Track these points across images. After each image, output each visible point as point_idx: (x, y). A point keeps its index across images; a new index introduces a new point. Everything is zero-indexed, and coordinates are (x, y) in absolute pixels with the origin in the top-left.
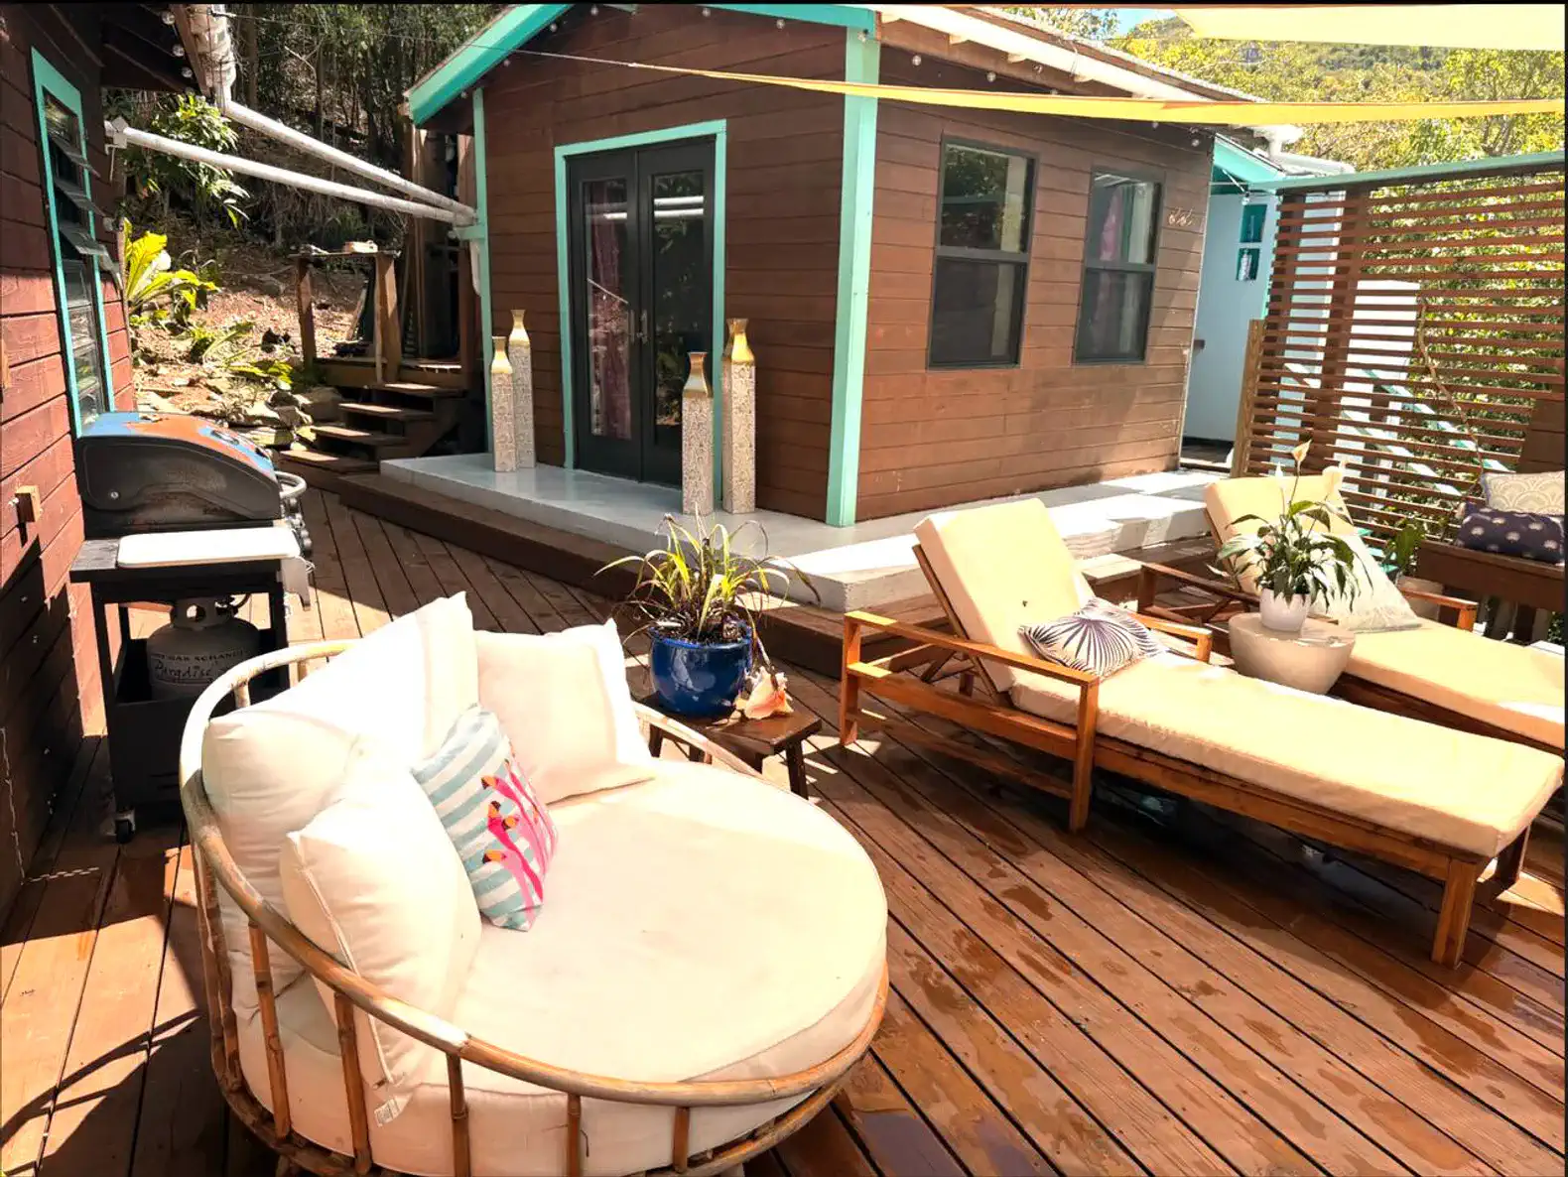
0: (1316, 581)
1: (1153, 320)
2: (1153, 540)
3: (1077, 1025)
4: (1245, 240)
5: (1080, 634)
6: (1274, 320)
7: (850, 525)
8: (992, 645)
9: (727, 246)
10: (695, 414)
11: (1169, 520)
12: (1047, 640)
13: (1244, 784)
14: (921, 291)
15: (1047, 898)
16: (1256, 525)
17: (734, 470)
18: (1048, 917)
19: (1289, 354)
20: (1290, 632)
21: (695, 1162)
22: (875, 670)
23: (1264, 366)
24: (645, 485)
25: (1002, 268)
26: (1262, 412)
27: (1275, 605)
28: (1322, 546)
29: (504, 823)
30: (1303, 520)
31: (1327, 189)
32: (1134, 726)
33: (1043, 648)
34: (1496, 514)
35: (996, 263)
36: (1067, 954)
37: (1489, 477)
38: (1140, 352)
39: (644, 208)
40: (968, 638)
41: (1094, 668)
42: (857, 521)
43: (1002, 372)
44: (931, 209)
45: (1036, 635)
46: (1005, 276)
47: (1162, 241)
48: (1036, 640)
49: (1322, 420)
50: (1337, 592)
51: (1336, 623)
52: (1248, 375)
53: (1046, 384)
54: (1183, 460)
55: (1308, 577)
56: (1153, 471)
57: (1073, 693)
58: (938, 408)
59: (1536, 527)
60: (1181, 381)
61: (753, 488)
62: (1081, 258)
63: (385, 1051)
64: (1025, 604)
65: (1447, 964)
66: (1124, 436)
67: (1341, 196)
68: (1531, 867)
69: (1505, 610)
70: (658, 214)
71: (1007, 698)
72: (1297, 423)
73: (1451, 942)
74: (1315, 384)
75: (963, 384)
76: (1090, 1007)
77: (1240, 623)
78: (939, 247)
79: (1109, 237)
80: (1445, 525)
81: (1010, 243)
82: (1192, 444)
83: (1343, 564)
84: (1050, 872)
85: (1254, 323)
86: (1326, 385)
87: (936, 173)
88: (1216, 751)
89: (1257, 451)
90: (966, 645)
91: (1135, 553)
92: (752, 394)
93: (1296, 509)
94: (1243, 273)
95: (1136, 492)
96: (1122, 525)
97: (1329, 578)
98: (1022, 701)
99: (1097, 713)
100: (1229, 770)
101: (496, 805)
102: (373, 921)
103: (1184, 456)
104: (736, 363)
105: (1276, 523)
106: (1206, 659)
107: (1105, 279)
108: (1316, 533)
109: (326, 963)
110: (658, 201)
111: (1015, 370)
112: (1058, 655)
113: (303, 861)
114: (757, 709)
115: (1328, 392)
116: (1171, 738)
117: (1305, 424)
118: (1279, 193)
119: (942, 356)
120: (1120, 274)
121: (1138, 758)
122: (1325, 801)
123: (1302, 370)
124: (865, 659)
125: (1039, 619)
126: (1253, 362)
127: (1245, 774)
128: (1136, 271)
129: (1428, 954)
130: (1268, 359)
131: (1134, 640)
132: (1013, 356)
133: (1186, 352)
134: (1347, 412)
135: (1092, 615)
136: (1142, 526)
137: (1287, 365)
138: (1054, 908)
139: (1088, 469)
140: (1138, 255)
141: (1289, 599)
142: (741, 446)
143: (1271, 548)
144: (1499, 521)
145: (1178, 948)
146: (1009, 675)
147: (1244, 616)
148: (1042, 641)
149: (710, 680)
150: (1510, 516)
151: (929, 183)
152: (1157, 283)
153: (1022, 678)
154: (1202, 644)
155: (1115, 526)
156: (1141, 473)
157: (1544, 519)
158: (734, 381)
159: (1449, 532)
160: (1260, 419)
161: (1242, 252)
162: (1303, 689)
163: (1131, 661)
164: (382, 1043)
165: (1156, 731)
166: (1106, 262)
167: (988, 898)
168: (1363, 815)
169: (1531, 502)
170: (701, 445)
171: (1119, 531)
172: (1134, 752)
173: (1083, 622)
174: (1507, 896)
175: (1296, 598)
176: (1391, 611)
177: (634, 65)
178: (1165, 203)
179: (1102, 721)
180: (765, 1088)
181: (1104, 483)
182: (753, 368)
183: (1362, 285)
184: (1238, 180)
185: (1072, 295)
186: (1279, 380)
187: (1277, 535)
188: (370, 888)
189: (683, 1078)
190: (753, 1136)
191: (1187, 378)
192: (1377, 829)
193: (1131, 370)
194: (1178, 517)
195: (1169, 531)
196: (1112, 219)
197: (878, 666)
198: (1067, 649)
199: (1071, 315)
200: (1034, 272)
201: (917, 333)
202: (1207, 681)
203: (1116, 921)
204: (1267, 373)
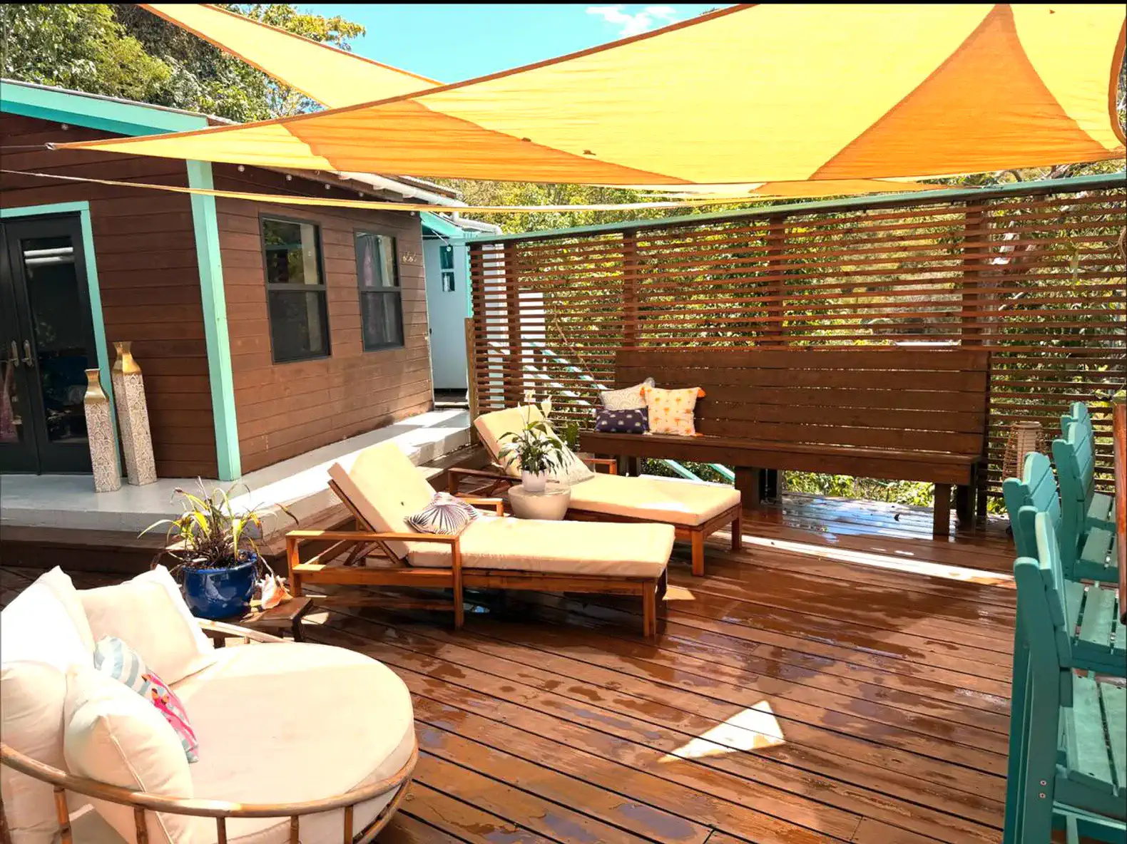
0: (548, 461)
1: (405, 320)
2: (438, 456)
3: (501, 722)
4: (444, 267)
5: (439, 514)
6: (478, 317)
7: (238, 479)
8: (391, 531)
9: (102, 290)
10: (97, 418)
11: (443, 442)
12: (421, 522)
13: (544, 574)
14: (261, 314)
15: (460, 667)
16: (512, 437)
17: (136, 453)
18: (463, 676)
19: (489, 336)
20: (539, 491)
21: (356, 840)
22: (312, 566)
23: (477, 344)
24: (43, 476)
25: (308, 295)
26: (480, 371)
27: (530, 478)
28: (546, 443)
29: (162, 700)
30: (536, 431)
31: (494, 243)
32: (482, 558)
33: (419, 527)
34: (612, 412)
35: (302, 293)
36: (482, 691)
37: (603, 393)
38: (401, 341)
39: (16, 263)
40: (374, 530)
41: (452, 533)
42: (243, 475)
43: (323, 361)
44: (260, 261)
45: (415, 520)
46: (310, 299)
47: (401, 273)
48: (415, 523)
49: (513, 372)
50: (560, 465)
51: (558, 482)
52: (469, 350)
53: (352, 366)
54: (437, 404)
55: (544, 460)
56: (422, 413)
57: (447, 548)
58: (285, 389)
59: (629, 416)
60: (427, 355)
61: (153, 464)
62: (356, 286)
63: (171, 836)
64: (402, 504)
65: (652, 636)
66: (402, 394)
67: (501, 247)
68: (672, 583)
69: (624, 463)
70: (28, 261)
71: (406, 562)
72: (501, 375)
73: (651, 624)
74: (507, 352)
75: (299, 371)
76: (504, 711)
77: (514, 491)
78: (269, 285)
79: (368, 271)
80: (587, 422)
81: (310, 278)
82: (441, 393)
83: (559, 450)
84: (454, 653)
85: (467, 320)
86: (513, 352)
87: (259, 237)
88: (528, 560)
89: (482, 394)
90: (375, 535)
91: (430, 464)
92: (143, 396)
93: (530, 426)
94: (447, 287)
95: (420, 427)
96: (420, 448)
97: (555, 459)
98: (416, 561)
99: (461, 556)
100: (535, 568)
101: (154, 690)
102: (152, 757)
103: (436, 401)
104: (126, 374)
105: (522, 435)
106: (503, 516)
107: (370, 297)
108: (543, 438)
109: (125, 793)
110: (27, 253)
111: (329, 359)
112: (429, 530)
113: (110, 729)
114: (268, 602)
115: (514, 356)
116: (504, 559)
117: (505, 375)
118: (467, 244)
119: (281, 356)
120: (379, 293)
121: (487, 575)
122: (583, 571)
123: (499, 344)
124: (302, 561)
125: (415, 511)
126: (471, 342)
127: (542, 568)
128: (387, 291)
129: (642, 634)
130: (479, 340)
131: (465, 511)
132: (326, 351)
133: (426, 338)
134: (526, 366)
135: (440, 503)
136: (429, 448)
137: (491, 343)
138: (465, 671)
139: (384, 417)
140: (387, 282)
141: (537, 474)
142: (139, 434)
143: (523, 449)
144: (613, 416)
145: (534, 669)
146: (405, 547)
147: (515, 488)
148: (419, 523)
149: (233, 591)
150: (617, 412)
151: (254, 243)
152: (403, 297)
153: (413, 547)
154: (499, 508)
155: (416, 449)
156: (415, 415)
157: (632, 412)
158: (127, 387)
159: (590, 425)
160: (481, 375)
161: (443, 274)
162: (553, 519)
163: (467, 524)
164: (169, 831)
165: (494, 558)
166: (369, 287)
167: (425, 678)
168: (602, 573)
169: (625, 405)
170: (105, 438)
171: (419, 452)
172: (484, 572)
173: (438, 507)
174: (666, 598)
175: (540, 472)
176: (580, 472)
177: (41, 175)
178: (399, 249)
179: (464, 559)
180: (385, 784)
181: (395, 424)
182: (141, 376)
183: (521, 296)
184: (439, 234)
185: (356, 308)
186: (486, 352)
187: (524, 441)
188: (146, 738)
189: (347, 790)
190: (379, 818)
191: (430, 353)
192: (609, 578)
193: (399, 351)
194: (448, 439)
195: (445, 448)
196: (368, 259)
197: (312, 563)
198: (435, 525)
199: (357, 322)
200: (330, 296)
201: (263, 341)
202: (510, 527)
203: (500, 666)
204: (479, 348)
